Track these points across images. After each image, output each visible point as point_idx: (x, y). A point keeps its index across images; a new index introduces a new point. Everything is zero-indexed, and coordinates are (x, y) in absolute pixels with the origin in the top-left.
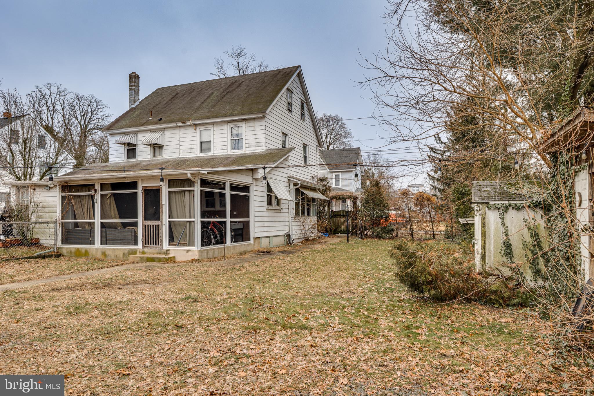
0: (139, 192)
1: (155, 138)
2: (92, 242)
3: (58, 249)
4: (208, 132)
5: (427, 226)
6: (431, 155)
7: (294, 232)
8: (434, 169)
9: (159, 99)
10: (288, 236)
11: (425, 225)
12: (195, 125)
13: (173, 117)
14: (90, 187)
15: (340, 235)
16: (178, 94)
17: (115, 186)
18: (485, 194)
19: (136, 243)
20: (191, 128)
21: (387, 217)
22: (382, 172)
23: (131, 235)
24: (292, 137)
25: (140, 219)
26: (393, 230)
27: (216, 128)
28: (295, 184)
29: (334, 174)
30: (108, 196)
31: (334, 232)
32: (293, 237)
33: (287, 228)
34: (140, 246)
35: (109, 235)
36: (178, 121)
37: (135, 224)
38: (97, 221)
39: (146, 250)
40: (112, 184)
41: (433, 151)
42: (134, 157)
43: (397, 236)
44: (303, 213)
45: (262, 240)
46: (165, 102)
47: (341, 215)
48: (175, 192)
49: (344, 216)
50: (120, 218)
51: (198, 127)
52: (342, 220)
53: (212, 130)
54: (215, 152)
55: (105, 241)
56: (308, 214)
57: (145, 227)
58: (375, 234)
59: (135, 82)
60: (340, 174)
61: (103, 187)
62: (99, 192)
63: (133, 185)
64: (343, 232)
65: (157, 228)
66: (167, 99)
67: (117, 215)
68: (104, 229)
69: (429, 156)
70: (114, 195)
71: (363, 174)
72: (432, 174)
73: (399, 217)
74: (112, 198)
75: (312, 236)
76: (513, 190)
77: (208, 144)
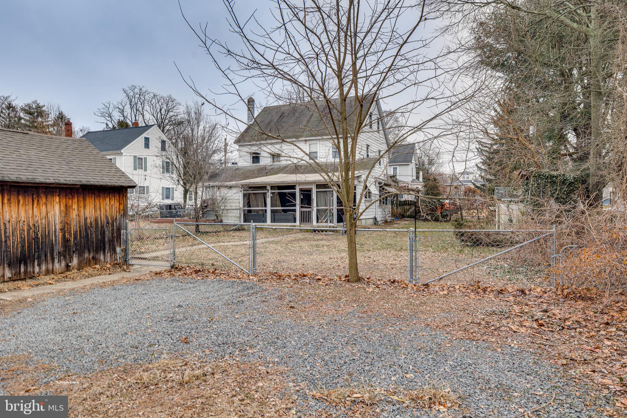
0: (297, 191)
1: (275, 149)
2: (265, 221)
3: (241, 225)
4: (315, 145)
5: (474, 212)
6: (480, 148)
7: (379, 216)
8: (481, 161)
9: (269, 117)
10: (375, 219)
11: (472, 211)
12: (306, 140)
13: (288, 134)
14: (263, 187)
15: (406, 219)
16: (283, 113)
17: (280, 188)
18: (500, 195)
19: (295, 221)
20: (302, 142)
21: (442, 206)
22: (432, 160)
23: (291, 217)
24: (372, 147)
25: (298, 208)
26: (447, 215)
27: (321, 143)
28: (380, 183)
29: (392, 167)
30: (276, 194)
31: (402, 216)
32: (378, 220)
33: (375, 213)
34: (298, 223)
35: (276, 217)
36: (293, 138)
37: (295, 211)
38: (269, 208)
39: (302, 225)
40: (278, 186)
41: (482, 145)
42: (258, 162)
43: (450, 219)
44: (383, 203)
45: (362, 220)
46: (275, 120)
47: (406, 204)
48: (320, 192)
49: (409, 205)
50: (282, 206)
51: (307, 142)
52: (408, 207)
53: (318, 144)
54: (321, 159)
55: (273, 220)
56: (386, 204)
57: (301, 213)
58: (434, 218)
59: (252, 105)
60: (398, 167)
61: (272, 188)
62: (270, 191)
63: (293, 187)
64: (409, 217)
65: (310, 213)
66: (277, 118)
67: (280, 205)
68: (273, 214)
69: (477, 149)
70: (279, 193)
71: (417, 166)
72: (480, 165)
73: (452, 205)
74: (278, 195)
75: (389, 219)
76: (515, 193)
77: (316, 154)
